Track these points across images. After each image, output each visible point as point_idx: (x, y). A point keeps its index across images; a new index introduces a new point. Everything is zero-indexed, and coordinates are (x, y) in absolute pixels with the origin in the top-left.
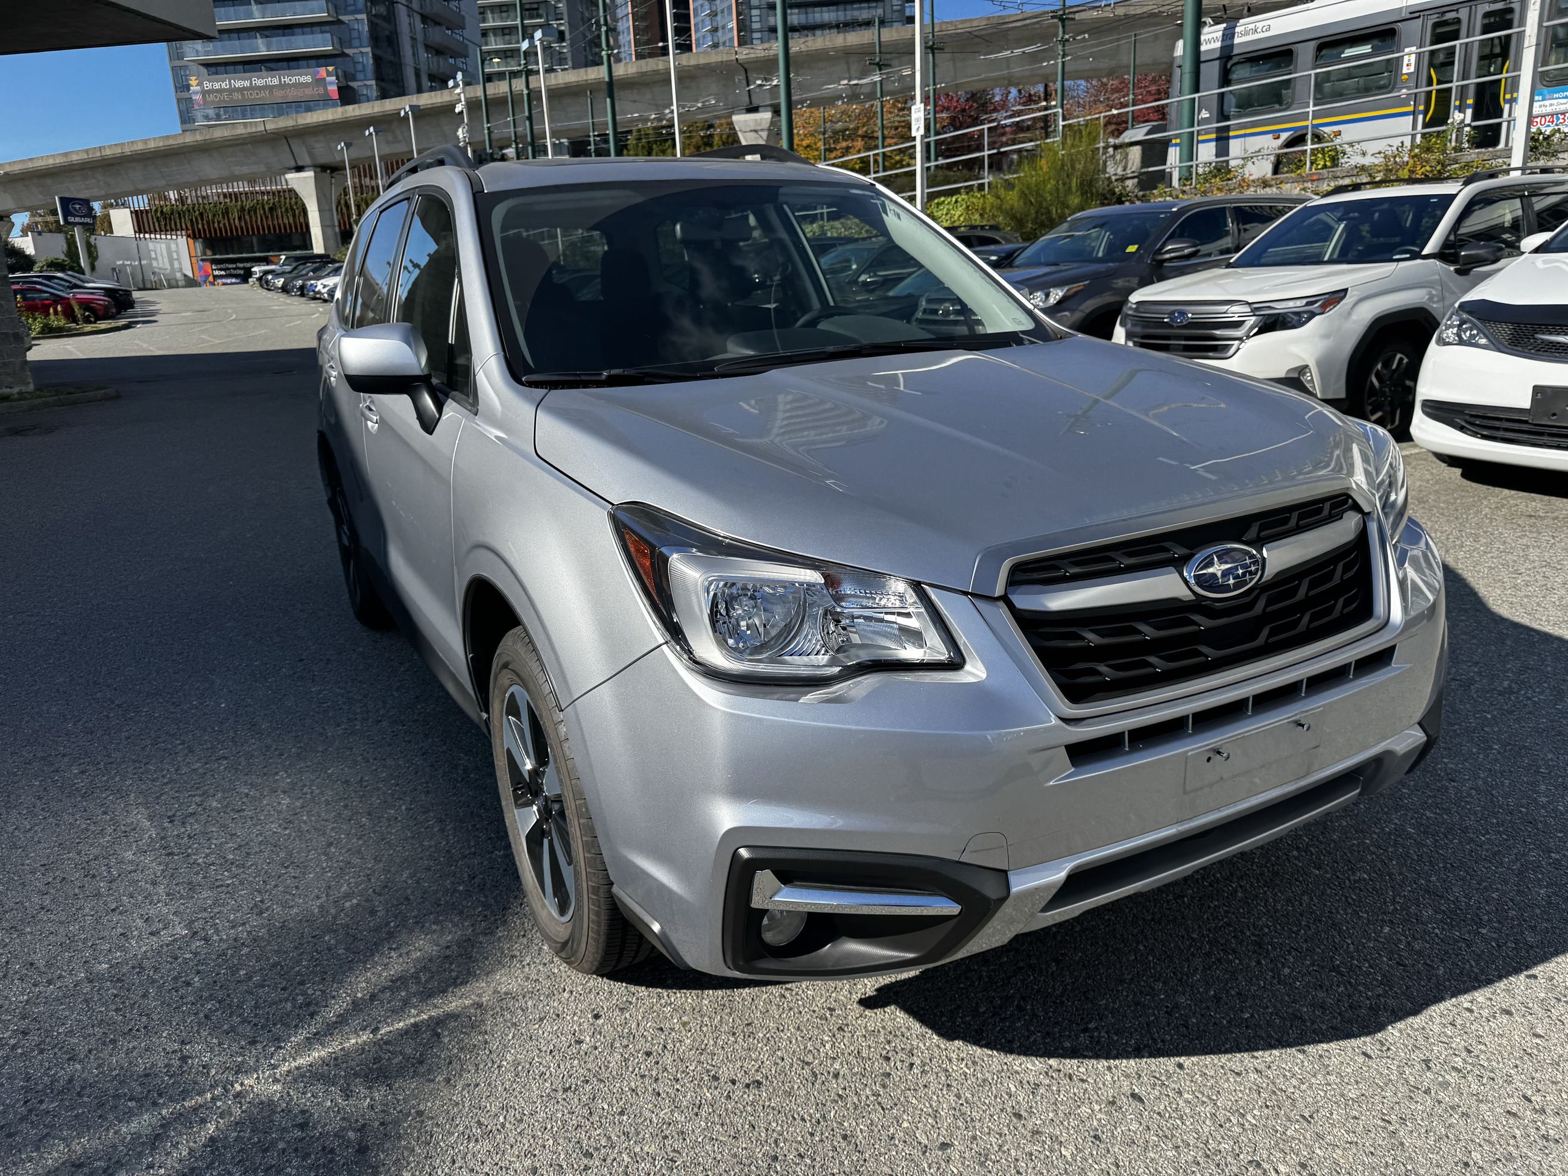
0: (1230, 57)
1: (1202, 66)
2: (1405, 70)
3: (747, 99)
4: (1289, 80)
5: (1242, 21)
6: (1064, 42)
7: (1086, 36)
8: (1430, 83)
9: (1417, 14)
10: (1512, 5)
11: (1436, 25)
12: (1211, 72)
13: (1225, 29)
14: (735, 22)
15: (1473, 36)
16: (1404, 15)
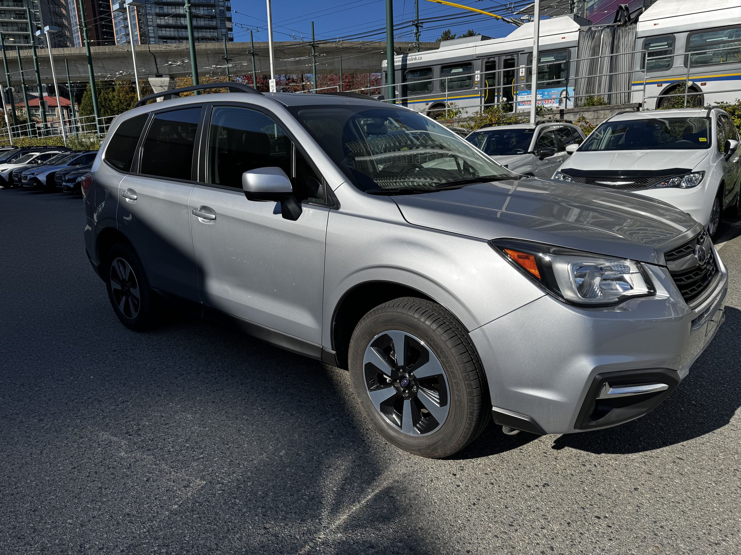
0: (406, 69)
1: (395, 72)
2: (476, 80)
3: (156, 70)
4: (431, 81)
5: (409, 55)
6: (315, 56)
7: (325, 55)
8: (486, 86)
9: (479, 58)
10: (514, 57)
11: (486, 62)
12: (398, 75)
13: (403, 57)
14: (138, 31)
15: (501, 69)
16: (474, 58)
